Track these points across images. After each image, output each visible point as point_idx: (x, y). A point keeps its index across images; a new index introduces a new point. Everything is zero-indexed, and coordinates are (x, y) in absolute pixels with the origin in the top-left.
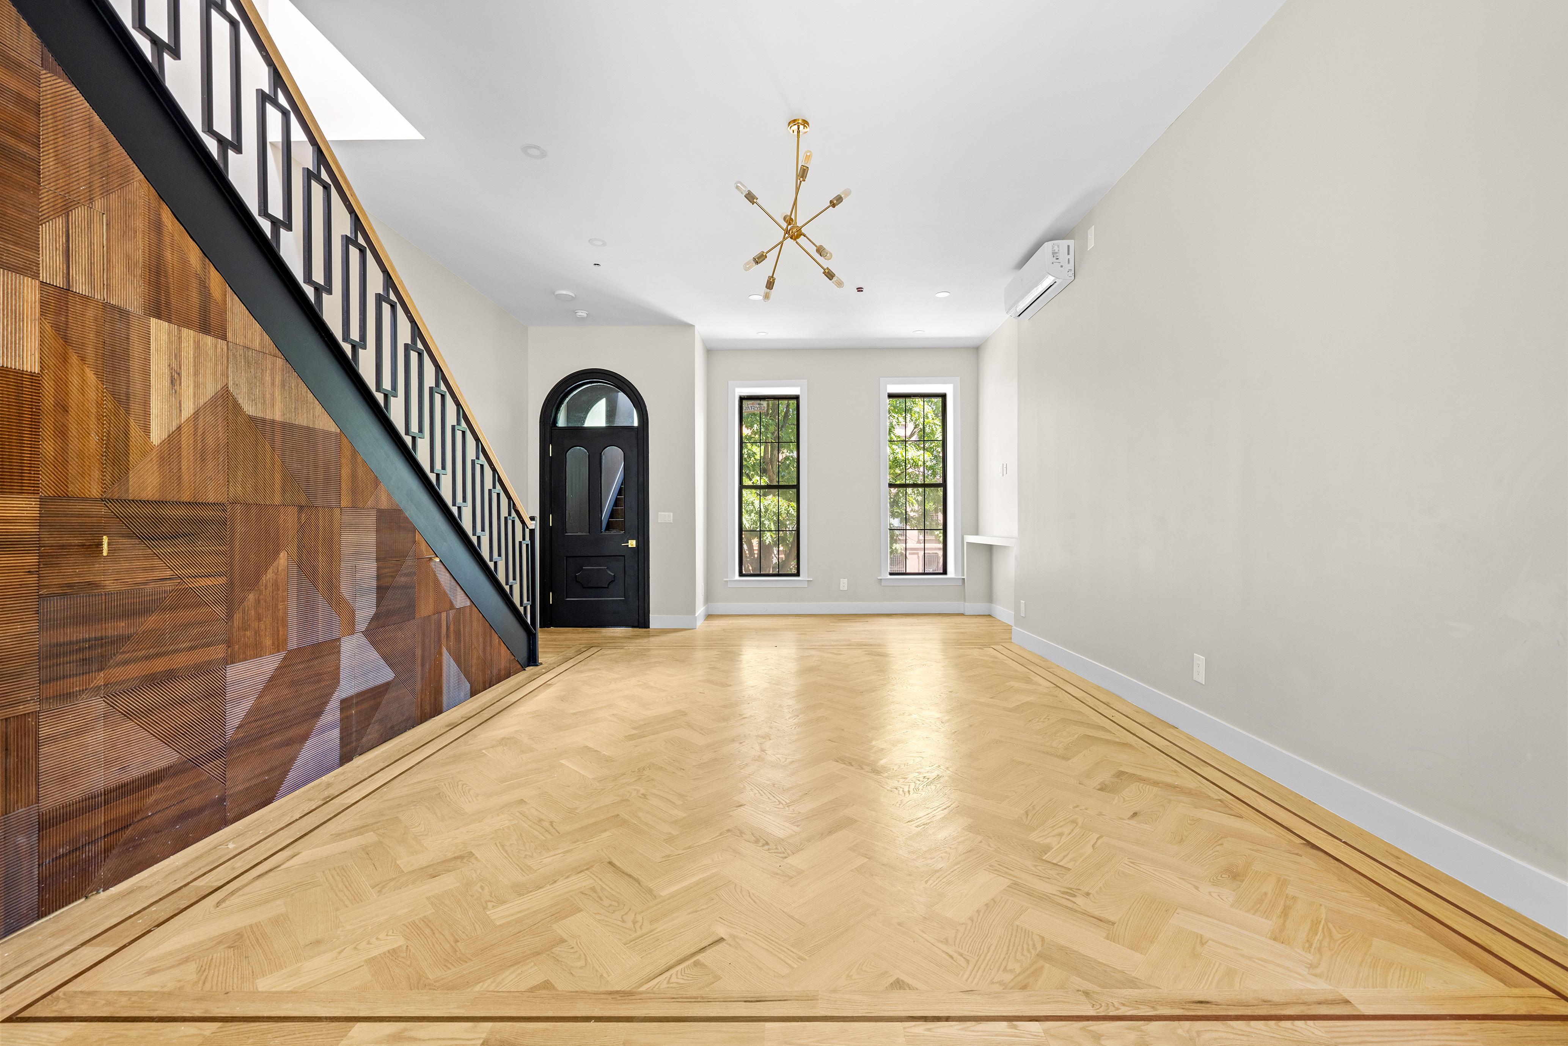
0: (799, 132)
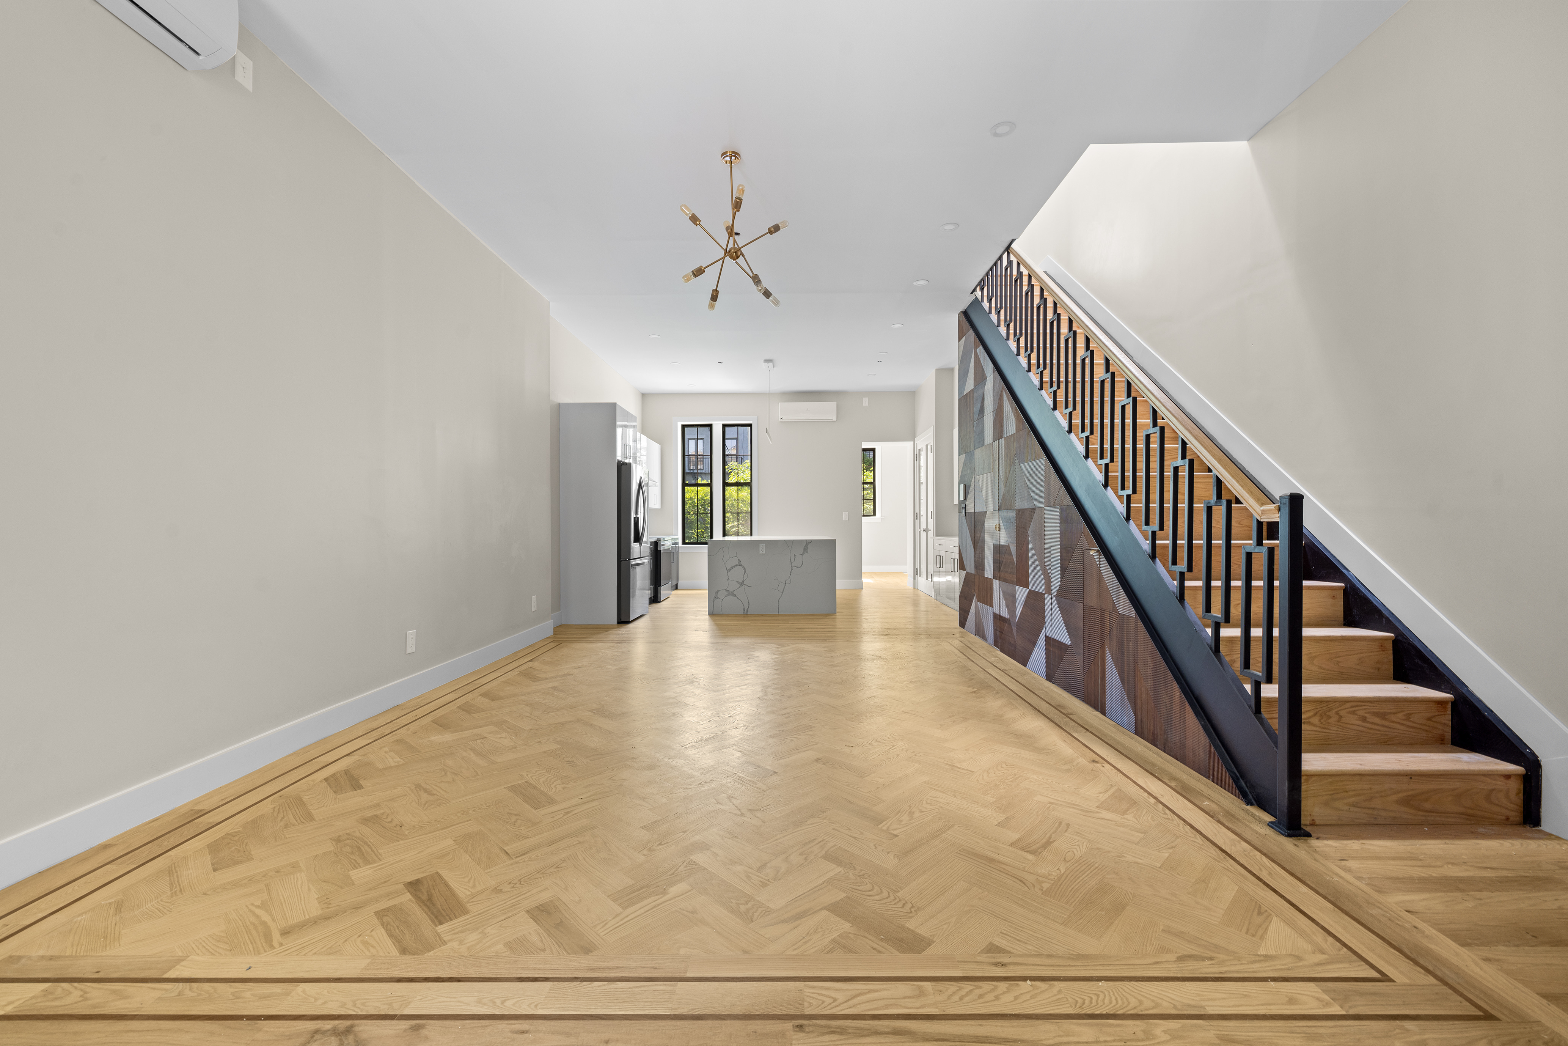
0: (731, 162)
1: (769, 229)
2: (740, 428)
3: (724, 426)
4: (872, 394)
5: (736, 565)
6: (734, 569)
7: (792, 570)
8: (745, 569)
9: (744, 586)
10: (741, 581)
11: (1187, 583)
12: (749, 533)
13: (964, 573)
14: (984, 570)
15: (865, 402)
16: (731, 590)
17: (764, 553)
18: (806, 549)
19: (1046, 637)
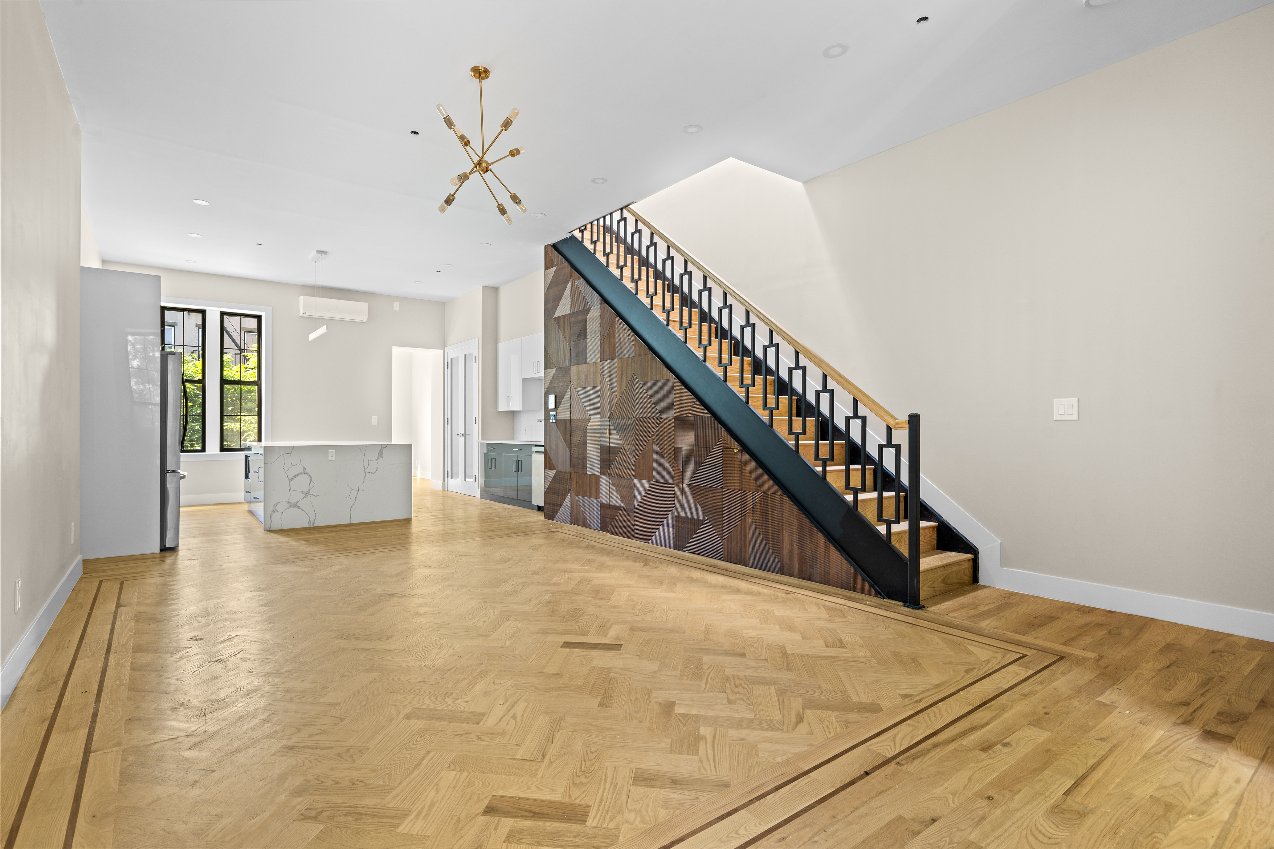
1: (511, 152)
2: (243, 319)
3: (223, 314)
4: (403, 299)
5: (301, 474)
6: (297, 478)
7: (365, 476)
8: (310, 477)
9: (309, 496)
10: (306, 491)
11: (828, 468)
12: (256, 437)
13: (552, 473)
14: (586, 468)
15: (396, 306)
16: (293, 501)
17: (334, 459)
18: (380, 454)
19: (676, 517)
